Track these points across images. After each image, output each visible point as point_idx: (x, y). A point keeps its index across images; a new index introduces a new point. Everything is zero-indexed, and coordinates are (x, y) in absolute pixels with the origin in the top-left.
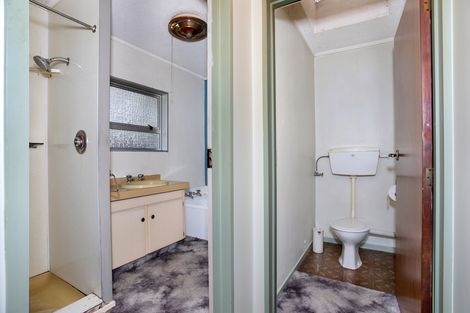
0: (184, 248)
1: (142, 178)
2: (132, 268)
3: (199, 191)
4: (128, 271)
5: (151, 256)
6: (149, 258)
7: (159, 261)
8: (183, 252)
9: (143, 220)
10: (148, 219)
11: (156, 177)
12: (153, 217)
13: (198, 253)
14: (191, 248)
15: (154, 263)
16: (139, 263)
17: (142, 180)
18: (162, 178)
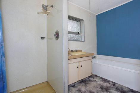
0: (92, 79)
1: (76, 51)
2: (73, 86)
3: (95, 56)
4: (72, 86)
5: (80, 81)
6: (79, 82)
7: (83, 84)
8: (92, 81)
9: (78, 67)
10: (80, 67)
11: (80, 51)
12: (81, 66)
13: (99, 83)
14: (95, 80)
15: (81, 85)
16: (76, 84)
17: (76, 52)
18: (82, 51)
